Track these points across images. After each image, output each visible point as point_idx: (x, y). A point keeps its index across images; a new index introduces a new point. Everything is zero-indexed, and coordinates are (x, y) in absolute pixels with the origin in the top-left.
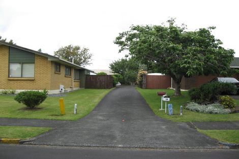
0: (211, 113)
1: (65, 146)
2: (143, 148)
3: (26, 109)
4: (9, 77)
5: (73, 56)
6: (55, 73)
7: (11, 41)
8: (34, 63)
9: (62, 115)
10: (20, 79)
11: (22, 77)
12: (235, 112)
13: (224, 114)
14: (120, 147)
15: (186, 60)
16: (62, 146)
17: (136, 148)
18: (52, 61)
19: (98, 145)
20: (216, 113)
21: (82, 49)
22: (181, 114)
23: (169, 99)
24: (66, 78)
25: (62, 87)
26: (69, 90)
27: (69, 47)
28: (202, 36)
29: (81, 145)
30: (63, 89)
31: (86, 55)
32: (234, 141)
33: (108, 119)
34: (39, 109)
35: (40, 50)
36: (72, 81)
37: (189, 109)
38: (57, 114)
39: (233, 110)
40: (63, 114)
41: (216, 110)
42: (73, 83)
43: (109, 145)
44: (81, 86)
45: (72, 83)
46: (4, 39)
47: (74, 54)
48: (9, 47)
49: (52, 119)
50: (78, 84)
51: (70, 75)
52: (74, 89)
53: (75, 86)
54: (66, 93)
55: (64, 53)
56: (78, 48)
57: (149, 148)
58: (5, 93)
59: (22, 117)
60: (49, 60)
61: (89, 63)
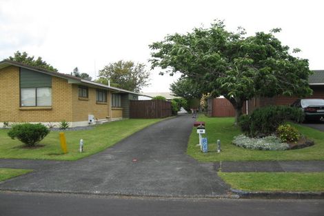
0: (261, 149)
1: (32, 191)
2: (124, 195)
4: (21, 106)
6: (79, 100)
7: (40, 58)
9: (63, 154)
10: (34, 108)
11: (36, 106)
12: (295, 148)
13: (278, 150)
14: (96, 194)
15: (229, 76)
16: (28, 192)
17: (116, 195)
18: (73, 85)
19: (70, 191)
20: (268, 149)
21: (136, 65)
22: (219, 151)
23: (204, 131)
24: (98, 106)
25: (91, 117)
26: (103, 121)
27: (120, 64)
28: (258, 42)
29: (50, 191)
30: (93, 121)
31: (143, 73)
32: (250, 188)
33: (116, 159)
34: (42, 146)
35: (76, 69)
36: (108, 109)
37: (235, 144)
38: (57, 153)
39: (293, 145)
40: (65, 152)
41: (268, 145)
42: (111, 112)
43: (83, 191)
44: (124, 116)
45: (108, 112)
46: (31, 57)
47: (126, 72)
48: (20, 67)
49: (45, 160)
50: (119, 112)
51: (106, 101)
52: (113, 120)
53: (116, 116)
54: (98, 125)
55: (113, 71)
56: (131, 65)
57: (132, 195)
59: (11, 157)
60: (69, 82)
61: (146, 83)
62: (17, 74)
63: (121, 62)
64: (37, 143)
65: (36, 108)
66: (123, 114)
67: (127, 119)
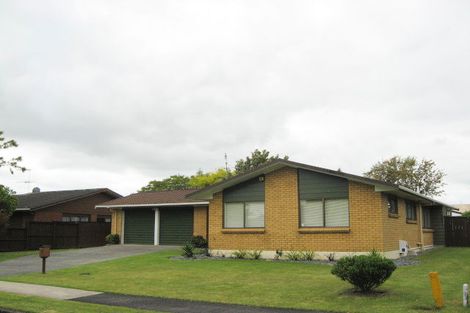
3: (355, 292)
4: (300, 227)
5: (404, 178)
6: (389, 216)
8: (347, 198)
9: (438, 308)
10: (321, 229)
11: (324, 226)
21: (419, 162)
24: (409, 226)
26: (415, 250)
27: (393, 162)
30: (406, 250)
31: (431, 175)
36: (419, 231)
42: (423, 236)
44: (436, 242)
45: (420, 235)
48: (298, 169)
50: (430, 237)
51: (415, 219)
52: (425, 248)
54: (411, 257)
55: (383, 174)
56: (412, 163)
58: (296, 259)
60: (376, 190)
61: (437, 190)
62: (293, 178)
63: (394, 159)
64: (375, 288)
65: (325, 229)
66: (434, 238)
67: (442, 247)
